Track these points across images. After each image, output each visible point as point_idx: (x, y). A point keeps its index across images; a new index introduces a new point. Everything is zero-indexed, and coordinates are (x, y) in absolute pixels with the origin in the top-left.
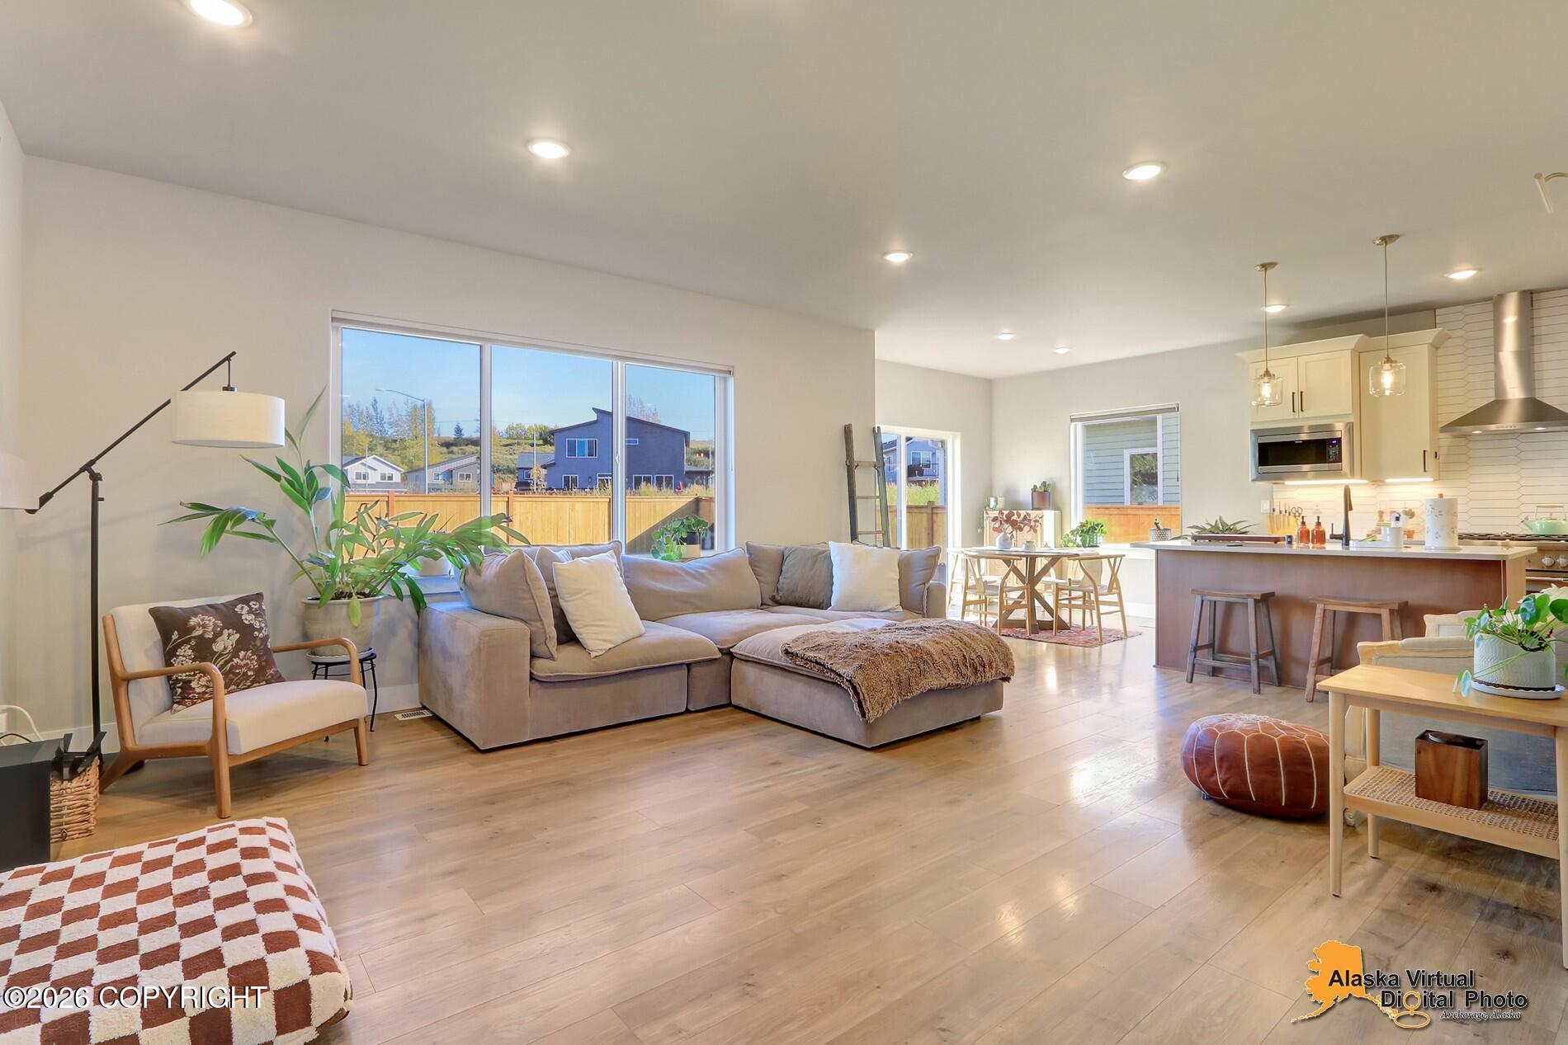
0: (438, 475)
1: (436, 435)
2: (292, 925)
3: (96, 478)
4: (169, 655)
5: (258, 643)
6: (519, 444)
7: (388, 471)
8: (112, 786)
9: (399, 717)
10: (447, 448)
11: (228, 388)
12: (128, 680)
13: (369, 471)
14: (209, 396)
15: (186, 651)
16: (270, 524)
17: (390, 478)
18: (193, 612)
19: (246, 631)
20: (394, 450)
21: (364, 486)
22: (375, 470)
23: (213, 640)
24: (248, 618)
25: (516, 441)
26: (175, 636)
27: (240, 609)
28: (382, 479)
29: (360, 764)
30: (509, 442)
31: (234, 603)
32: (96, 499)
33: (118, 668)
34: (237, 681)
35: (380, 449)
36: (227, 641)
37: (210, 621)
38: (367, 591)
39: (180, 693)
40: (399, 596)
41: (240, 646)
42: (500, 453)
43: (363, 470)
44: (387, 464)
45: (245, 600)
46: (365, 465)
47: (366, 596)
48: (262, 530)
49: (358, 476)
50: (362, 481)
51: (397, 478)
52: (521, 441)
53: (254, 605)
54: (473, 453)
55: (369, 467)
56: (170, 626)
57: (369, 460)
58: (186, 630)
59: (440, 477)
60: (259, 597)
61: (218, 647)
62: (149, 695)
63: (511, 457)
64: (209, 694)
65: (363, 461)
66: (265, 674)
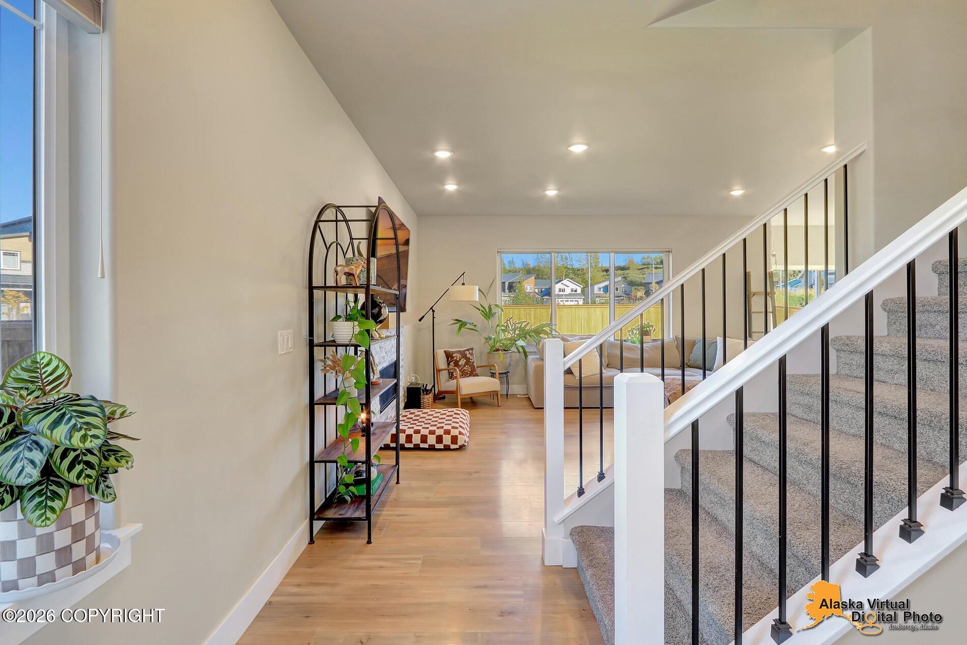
0: (600, 288)
1: (600, 265)
2: (458, 426)
3: (433, 311)
4: (449, 364)
5: (471, 363)
6: (648, 268)
7: (575, 287)
8: (436, 401)
9: (518, 396)
10: (607, 272)
11: (463, 284)
12: (440, 370)
13: (565, 287)
14: (458, 287)
15: (452, 364)
16: (475, 326)
17: (576, 291)
18: (454, 352)
19: (468, 360)
20: (578, 275)
21: (562, 295)
22: (568, 287)
23: (459, 361)
24: (468, 356)
25: (646, 266)
26: (450, 359)
27: (467, 353)
28: (571, 292)
29: (498, 406)
30: (643, 266)
31: (465, 351)
32: (434, 318)
33: (437, 367)
34: (464, 374)
35: (571, 275)
36: (462, 362)
37: (459, 355)
38: (506, 349)
39: (451, 376)
40: (519, 352)
41: (466, 363)
42: (637, 274)
43: (562, 287)
44: (574, 284)
45: (468, 350)
46: (562, 284)
47: (505, 351)
48: (473, 328)
49: (560, 290)
50: (561, 293)
51: (579, 291)
52: (649, 266)
53: (471, 351)
54: (621, 275)
55: (565, 285)
56: (449, 355)
57: (565, 282)
58: (452, 357)
59: (602, 289)
60: (472, 349)
61: (460, 363)
62: (444, 375)
63: (643, 276)
64: (456, 378)
65: (562, 282)
66: (473, 373)
